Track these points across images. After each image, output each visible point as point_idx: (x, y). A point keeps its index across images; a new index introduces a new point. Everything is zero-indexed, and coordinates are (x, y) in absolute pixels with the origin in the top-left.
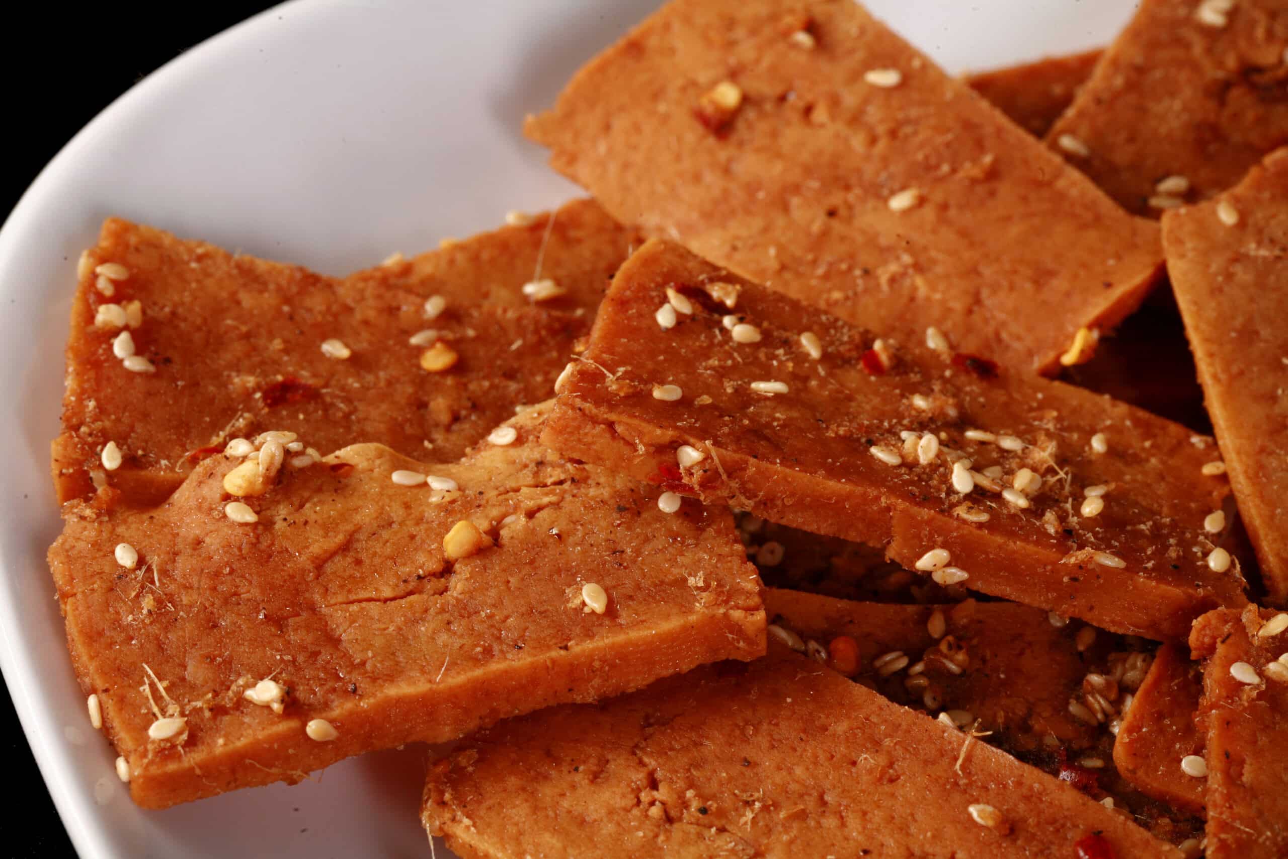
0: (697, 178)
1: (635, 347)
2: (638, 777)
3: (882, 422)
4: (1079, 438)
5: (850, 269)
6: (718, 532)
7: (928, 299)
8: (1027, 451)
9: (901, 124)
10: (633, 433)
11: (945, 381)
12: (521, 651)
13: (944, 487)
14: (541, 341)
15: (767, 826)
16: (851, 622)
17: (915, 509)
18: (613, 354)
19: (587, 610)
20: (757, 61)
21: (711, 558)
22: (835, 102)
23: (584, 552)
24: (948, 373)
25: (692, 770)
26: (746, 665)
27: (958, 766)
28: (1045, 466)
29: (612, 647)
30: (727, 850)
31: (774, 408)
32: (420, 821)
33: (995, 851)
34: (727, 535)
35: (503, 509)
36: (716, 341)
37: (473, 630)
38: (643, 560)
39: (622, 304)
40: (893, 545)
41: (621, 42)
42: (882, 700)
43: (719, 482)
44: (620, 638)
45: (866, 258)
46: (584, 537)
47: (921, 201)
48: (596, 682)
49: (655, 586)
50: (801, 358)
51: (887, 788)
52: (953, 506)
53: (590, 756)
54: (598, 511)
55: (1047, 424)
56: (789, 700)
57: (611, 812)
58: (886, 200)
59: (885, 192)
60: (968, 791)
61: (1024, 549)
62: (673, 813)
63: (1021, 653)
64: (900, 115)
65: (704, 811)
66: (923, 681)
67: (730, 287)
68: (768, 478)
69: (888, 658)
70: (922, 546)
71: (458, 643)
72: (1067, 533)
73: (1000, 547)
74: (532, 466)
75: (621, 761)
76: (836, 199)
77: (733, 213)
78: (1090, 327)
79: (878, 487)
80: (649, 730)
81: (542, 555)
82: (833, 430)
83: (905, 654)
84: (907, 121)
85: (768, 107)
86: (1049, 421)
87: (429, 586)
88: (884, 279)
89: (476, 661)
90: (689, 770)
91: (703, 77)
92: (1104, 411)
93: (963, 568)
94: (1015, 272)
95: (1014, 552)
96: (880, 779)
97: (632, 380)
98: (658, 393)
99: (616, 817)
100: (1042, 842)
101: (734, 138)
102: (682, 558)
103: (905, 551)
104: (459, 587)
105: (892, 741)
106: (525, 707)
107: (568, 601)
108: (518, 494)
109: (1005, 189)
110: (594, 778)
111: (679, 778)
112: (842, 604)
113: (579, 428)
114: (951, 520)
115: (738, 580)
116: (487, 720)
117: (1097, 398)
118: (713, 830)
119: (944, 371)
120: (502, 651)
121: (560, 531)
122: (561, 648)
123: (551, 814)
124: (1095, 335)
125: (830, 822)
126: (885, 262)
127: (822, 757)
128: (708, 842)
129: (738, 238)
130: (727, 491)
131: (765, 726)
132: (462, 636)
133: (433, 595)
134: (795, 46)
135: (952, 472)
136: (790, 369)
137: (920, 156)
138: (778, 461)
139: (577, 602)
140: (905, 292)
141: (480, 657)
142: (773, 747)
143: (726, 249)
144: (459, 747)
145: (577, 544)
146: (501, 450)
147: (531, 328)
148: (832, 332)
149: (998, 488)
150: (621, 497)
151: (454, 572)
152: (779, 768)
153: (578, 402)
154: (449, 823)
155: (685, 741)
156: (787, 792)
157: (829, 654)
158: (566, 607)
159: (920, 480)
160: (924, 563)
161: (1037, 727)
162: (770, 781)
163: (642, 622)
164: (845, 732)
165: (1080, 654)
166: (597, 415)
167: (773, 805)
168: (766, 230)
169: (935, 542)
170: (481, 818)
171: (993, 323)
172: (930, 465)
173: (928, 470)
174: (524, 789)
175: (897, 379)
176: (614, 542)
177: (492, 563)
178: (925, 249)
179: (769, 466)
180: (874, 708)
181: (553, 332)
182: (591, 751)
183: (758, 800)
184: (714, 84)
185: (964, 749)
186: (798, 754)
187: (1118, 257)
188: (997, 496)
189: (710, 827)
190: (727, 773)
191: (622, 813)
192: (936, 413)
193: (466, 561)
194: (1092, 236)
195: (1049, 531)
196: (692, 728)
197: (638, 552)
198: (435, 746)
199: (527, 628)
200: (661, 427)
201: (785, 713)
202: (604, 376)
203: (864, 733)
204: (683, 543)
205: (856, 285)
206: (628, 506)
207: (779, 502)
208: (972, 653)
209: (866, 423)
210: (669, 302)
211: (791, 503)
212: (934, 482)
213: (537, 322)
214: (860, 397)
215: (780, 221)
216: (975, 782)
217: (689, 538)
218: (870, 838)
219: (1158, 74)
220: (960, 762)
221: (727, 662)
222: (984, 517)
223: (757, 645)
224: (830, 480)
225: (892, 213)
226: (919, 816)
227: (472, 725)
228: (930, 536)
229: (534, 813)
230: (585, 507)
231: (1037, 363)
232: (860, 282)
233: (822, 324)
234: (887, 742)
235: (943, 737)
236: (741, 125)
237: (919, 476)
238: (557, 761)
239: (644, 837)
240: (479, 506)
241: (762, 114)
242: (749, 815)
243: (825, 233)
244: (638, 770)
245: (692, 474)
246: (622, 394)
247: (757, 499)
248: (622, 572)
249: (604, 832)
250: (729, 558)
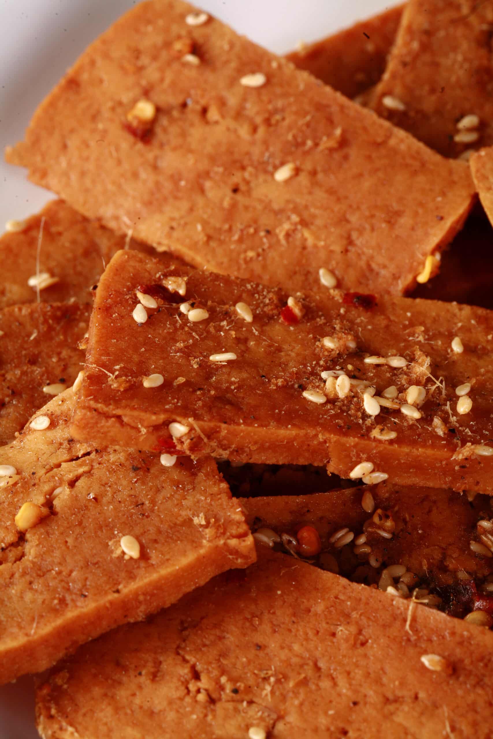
0: (135, 175)
1: (123, 345)
2: (185, 671)
3: (305, 366)
4: (442, 344)
5: (256, 231)
6: (207, 475)
7: (315, 246)
8: (409, 367)
9: (272, 113)
10: (136, 421)
11: (342, 318)
12: (86, 599)
13: (360, 414)
14: (50, 329)
15: (282, 694)
16: (308, 511)
17: (344, 439)
18: (108, 355)
19: (126, 557)
20: (162, 80)
21: (206, 499)
22: (222, 103)
23: (115, 509)
24: (342, 311)
25: (222, 660)
26: (244, 570)
27: (407, 627)
28: (425, 377)
29: (150, 584)
30: (258, 719)
31: (229, 374)
32: (36, 732)
33: (445, 688)
34: (214, 476)
35: (52, 484)
36: (178, 325)
37: (49, 586)
38: (158, 508)
39: (107, 310)
40: (331, 463)
41: (62, 81)
42: (344, 581)
43: (202, 444)
44: (155, 576)
45: (266, 221)
46: (113, 496)
47: (297, 171)
48: (143, 608)
49: (171, 528)
50: (239, 324)
51: (361, 651)
52: (369, 429)
53: (146, 662)
54: (119, 472)
55: (418, 337)
56: (279, 592)
57: (171, 703)
58: (272, 174)
59: (270, 168)
60: (418, 644)
61: (425, 453)
62: (214, 696)
63: (430, 511)
64: (270, 107)
65: (236, 691)
66: (367, 549)
67: (180, 280)
68: (237, 435)
69: (340, 534)
70: (352, 462)
71: (40, 599)
72: (452, 432)
73: (407, 454)
74: (66, 444)
75: (170, 661)
76: (237, 178)
77: (165, 199)
78: (433, 253)
79: (314, 427)
80: (185, 633)
81: (86, 517)
82: (273, 384)
83: (350, 531)
84: (276, 111)
85: (175, 113)
86: (419, 335)
87: (12, 555)
88: (281, 236)
89: (55, 612)
90: (219, 660)
91: (125, 98)
92: (455, 315)
93: (384, 471)
94: (373, 216)
95: (418, 456)
96: (354, 645)
97: (127, 376)
98: (147, 383)
99: (175, 707)
100: (476, 675)
101: (155, 142)
102: (186, 501)
103: (341, 466)
104: (33, 551)
105: (357, 613)
106: (96, 633)
107: (112, 552)
108: (60, 469)
109: (353, 152)
110: (154, 676)
111: (213, 668)
112: (299, 499)
113: (97, 423)
114: (371, 442)
115: (229, 514)
116: (71, 650)
117: (447, 305)
118: (245, 704)
119: (339, 310)
120: (73, 600)
121: (95, 495)
122: (114, 592)
123: (129, 711)
124: (438, 257)
125: (325, 684)
126: (281, 224)
127: (311, 634)
128: (243, 714)
129: (172, 219)
130: (210, 449)
131: (266, 616)
132: (41, 593)
133: (15, 562)
134: (186, 65)
135: (363, 401)
136: (234, 336)
137: (290, 137)
138: (241, 421)
139: (118, 552)
140: (298, 243)
141: (58, 607)
142: (275, 631)
143: (167, 229)
144: (54, 671)
145: (109, 503)
146: (41, 433)
147: (41, 319)
148: (256, 296)
149: (396, 407)
150: (133, 459)
151: (27, 541)
152: (282, 648)
153: (92, 404)
154: (58, 732)
155: (212, 638)
156: (291, 665)
157: (298, 541)
158: (111, 557)
159: (342, 411)
160: (355, 473)
161: (451, 566)
162: (277, 659)
163: (168, 560)
164: (323, 611)
165: (471, 503)
166: (107, 412)
167: (283, 678)
168: (191, 210)
169: (361, 458)
170: (80, 724)
171: (364, 258)
172: (347, 397)
173: (346, 402)
174: (106, 695)
175: (309, 324)
176: (135, 496)
177: (52, 529)
178: (306, 207)
179: (236, 427)
180: (340, 588)
181: (57, 319)
182: (148, 657)
183: (272, 675)
184: (135, 102)
185: (410, 613)
186: (293, 634)
187: (443, 194)
188: (397, 413)
189: (242, 701)
190: (247, 658)
191: (178, 702)
192: (342, 350)
193: (34, 531)
194: (421, 179)
195: (439, 434)
196: (216, 626)
197: (153, 502)
198: (37, 675)
199: (86, 579)
200: (155, 414)
201: (278, 603)
202: (107, 376)
203: (336, 610)
204: (183, 489)
205: (263, 244)
206: (139, 466)
207: (247, 449)
208: (397, 518)
209: (295, 369)
210: (139, 302)
211: (255, 449)
212: (352, 412)
213: (44, 314)
214: (286, 347)
215: (200, 201)
216: (422, 636)
217: (188, 485)
218: (356, 692)
219: (442, 34)
220: (408, 623)
221: (230, 571)
222: (393, 435)
223: (250, 558)
224: (280, 428)
225: (277, 183)
226: (387, 668)
227: (61, 654)
228: (358, 455)
229: (117, 713)
230: (109, 471)
231: (401, 285)
232: (265, 240)
233: (248, 291)
234: (354, 615)
235: (392, 605)
236: (158, 130)
237: (340, 408)
238: (125, 669)
239: (198, 717)
240: (34, 485)
241: (172, 120)
242: (268, 688)
243: (234, 206)
244: (183, 667)
245: (182, 443)
246: (122, 390)
247: (231, 450)
248: (145, 520)
249: (169, 719)
250: (219, 496)
